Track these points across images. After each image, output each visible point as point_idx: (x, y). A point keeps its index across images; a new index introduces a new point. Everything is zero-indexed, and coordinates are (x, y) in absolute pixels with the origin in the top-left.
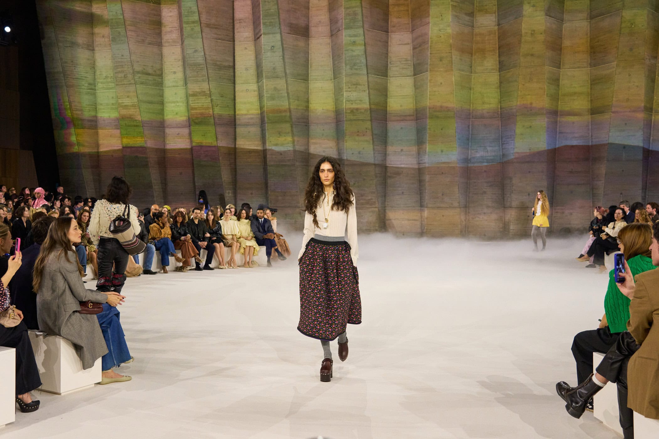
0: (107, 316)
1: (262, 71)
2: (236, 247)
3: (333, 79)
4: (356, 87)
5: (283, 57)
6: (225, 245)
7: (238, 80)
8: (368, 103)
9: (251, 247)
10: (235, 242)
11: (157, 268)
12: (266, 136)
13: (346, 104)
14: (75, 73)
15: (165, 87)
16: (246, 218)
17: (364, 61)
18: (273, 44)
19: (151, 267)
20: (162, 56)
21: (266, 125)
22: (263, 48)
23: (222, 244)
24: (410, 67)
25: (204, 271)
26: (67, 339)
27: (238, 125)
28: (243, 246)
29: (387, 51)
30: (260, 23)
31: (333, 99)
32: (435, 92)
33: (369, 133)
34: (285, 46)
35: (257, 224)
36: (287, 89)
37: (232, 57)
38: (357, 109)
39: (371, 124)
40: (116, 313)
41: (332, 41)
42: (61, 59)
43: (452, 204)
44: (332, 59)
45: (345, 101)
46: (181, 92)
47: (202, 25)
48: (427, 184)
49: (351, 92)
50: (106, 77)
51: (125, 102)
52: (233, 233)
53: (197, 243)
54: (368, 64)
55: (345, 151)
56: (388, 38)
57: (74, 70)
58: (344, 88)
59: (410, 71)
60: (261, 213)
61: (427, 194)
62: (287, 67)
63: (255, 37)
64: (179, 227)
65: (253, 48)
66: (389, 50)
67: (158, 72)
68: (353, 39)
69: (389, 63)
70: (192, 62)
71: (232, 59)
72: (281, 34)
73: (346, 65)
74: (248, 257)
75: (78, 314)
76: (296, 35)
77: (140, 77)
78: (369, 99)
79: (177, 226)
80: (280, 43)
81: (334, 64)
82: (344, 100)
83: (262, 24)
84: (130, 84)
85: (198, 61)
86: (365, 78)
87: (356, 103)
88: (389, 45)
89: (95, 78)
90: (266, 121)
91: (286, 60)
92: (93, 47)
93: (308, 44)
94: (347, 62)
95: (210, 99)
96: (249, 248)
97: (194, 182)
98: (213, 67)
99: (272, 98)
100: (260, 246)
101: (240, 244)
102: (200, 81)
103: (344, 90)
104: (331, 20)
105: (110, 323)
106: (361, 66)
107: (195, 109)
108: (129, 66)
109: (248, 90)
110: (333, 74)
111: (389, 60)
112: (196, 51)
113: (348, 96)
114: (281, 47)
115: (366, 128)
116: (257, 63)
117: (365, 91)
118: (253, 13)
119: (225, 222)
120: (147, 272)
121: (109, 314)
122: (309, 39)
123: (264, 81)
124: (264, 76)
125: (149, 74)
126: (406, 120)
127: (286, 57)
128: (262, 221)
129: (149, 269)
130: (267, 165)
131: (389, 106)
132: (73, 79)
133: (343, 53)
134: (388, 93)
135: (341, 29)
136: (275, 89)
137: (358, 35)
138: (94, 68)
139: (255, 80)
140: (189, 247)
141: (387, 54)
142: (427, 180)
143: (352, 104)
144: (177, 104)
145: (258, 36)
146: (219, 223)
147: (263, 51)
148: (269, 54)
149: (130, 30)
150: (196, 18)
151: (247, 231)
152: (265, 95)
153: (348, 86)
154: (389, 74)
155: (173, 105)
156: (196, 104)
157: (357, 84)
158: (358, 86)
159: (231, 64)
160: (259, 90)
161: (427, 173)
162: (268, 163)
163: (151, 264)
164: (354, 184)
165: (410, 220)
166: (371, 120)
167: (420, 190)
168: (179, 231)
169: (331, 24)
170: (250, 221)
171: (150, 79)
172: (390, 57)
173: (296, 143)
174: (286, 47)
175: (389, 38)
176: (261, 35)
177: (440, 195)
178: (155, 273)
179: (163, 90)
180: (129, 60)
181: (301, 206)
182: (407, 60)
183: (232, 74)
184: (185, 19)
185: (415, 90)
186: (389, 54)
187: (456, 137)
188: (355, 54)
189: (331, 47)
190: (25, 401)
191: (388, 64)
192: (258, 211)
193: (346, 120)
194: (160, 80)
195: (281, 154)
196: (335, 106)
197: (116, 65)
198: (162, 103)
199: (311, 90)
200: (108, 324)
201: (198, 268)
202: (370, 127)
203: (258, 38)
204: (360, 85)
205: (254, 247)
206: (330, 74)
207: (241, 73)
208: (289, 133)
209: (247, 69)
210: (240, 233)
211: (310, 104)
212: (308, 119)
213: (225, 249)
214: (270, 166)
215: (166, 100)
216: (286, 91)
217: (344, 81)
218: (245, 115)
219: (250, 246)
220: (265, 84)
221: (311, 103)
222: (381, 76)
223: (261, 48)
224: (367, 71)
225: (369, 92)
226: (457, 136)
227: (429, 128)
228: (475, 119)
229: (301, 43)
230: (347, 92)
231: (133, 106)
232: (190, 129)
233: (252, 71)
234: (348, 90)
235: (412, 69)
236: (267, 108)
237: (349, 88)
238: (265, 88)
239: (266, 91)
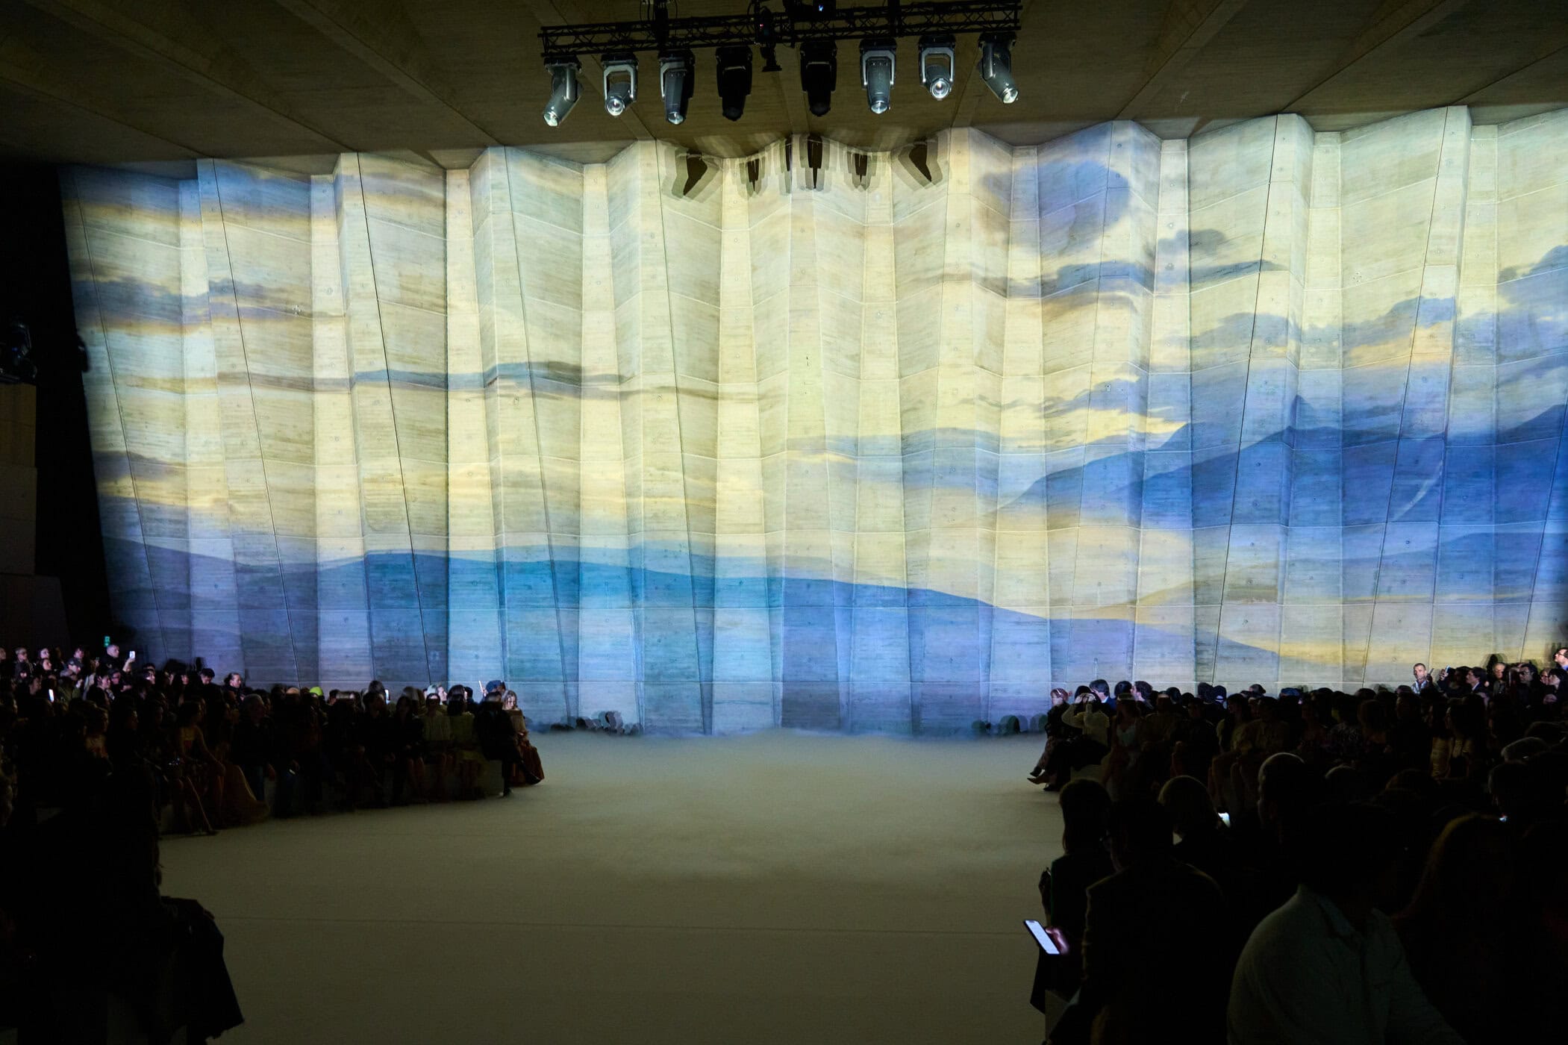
1: (496, 442)
2: (447, 763)
3: (622, 459)
4: (663, 474)
5: (535, 418)
6: (426, 760)
7: (453, 456)
9: (474, 763)
10: (444, 755)
12: (503, 556)
13: (645, 501)
14: (147, 434)
15: (318, 464)
17: (676, 429)
18: (517, 395)
20: (313, 408)
21: (504, 536)
22: (499, 403)
24: (755, 442)
27: (453, 534)
28: (459, 762)
30: (494, 357)
31: (623, 491)
32: (796, 485)
33: (685, 553)
36: (542, 474)
37: (444, 414)
38: (664, 512)
39: (689, 537)
42: (120, 409)
43: (825, 676)
44: (622, 423)
45: (644, 498)
46: (348, 474)
47: (388, 357)
48: (783, 643)
49: (654, 481)
50: (206, 442)
51: (242, 489)
54: (683, 435)
55: (643, 583)
57: (145, 429)
58: (643, 475)
59: (755, 449)
62: (541, 437)
63: (485, 381)
65: (480, 399)
67: (306, 438)
68: (657, 391)
69: (719, 433)
70: (370, 421)
71: (444, 418)
72: (532, 378)
73: (645, 435)
76: (558, 381)
77: (270, 446)
78: (685, 494)
81: (624, 433)
83: (497, 359)
84: (252, 457)
85: (380, 421)
86: (678, 458)
87: (662, 502)
88: (720, 403)
89: (185, 443)
90: (503, 530)
91: (541, 424)
92: (183, 388)
93: (580, 398)
94: (648, 431)
95: (401, 487)
96: (469, 764)
97: (370, 637)
98: (408, 431)
101: (454, 757)
102: (383, 456)
103: (643, 478)
104: (619, 357)
106: (671, 438)
107: (375, 505)
108: (251, 425)
109: (473, 473)
110: (622, 449)
111: (719, 427)
112: (376, 403)
113: (650, 490)
115: (680, 545)
116: (488, 426)
117: (677, 481)
122: (581, 389)
123: (501, 458)
124: (500, 450)
125: (288, 440)
126: (749, 532)
127: (540, 417)
130: (504, 606)
131: (720, 507)
132: (143, 444)
133: (640, 415)
135: (636, 373)
136: (521, 472)
138: (183, 425)
139: (485, 455)
141: (717, 418)
142: (783, 635)
143: (656, 502)
144: (342, 495)
145: (491, 380)
147: (499, 407)
148: (510, 411)
149: (253, 361)
150: (378, 343)
152: (502, 484)
153: (649, 471)
154: (718, 453)
155: (332, 496)
156: (376, 497)
157: (664, 469)
158: (666, 472)
159: (442, 427)
160: (491, 473)
161: (782, 623)
162: (505, 602)
165: (754, 703)
166: (688, 531)
167: (772, 652)
169: (619, 364)
171: (290, 449)
172: (722, 423)
173: (556, 567)
175: (721, 391)
176: (496, 379)
177: (805, 660)
179: (314, 469)
180: (252, 413)
182: (749, 430)
183: (444, 445)
184: (356, 344)
185: (763, 481)
186: (720, 419)
188: (661, 416)
191: (717, 437)
193: (645, 531)
194: (309, 451)
195: (530, 588)
196: (625, 505)
197: (225, 422)
198: (312, 493)
199: (584, 476)
202: (686, 545)
203: (491, 383)
204: (668, 469)
205: (479, 762)
206: (617, 449)
207: (459, 443)
208: (544, 550)
209: (469, 436)
210: (453, 738)
211: (581, 501)
212: (579, 527)
213: (426, 767)
214: (508, 607)
215: (319, 488)
216: (539, 476)
217: (642, 463)
218: (467, 516)
219: (471, 761)
220: (501, 463)
221: (584, 499)
222: (705, 455)
224: (681, 445)
225: (685, 483)
226: (833, 561)
227: (788, 547)
228: (864, 531)
230: (648, 483)
231: (258, 497)
232: (364, 541)
233: (481, 442)
234: (650, 478)
235: (759, 445)
236: (505, 507)
237: (651, 475)
238: (501, 471)
239: (504, 477)
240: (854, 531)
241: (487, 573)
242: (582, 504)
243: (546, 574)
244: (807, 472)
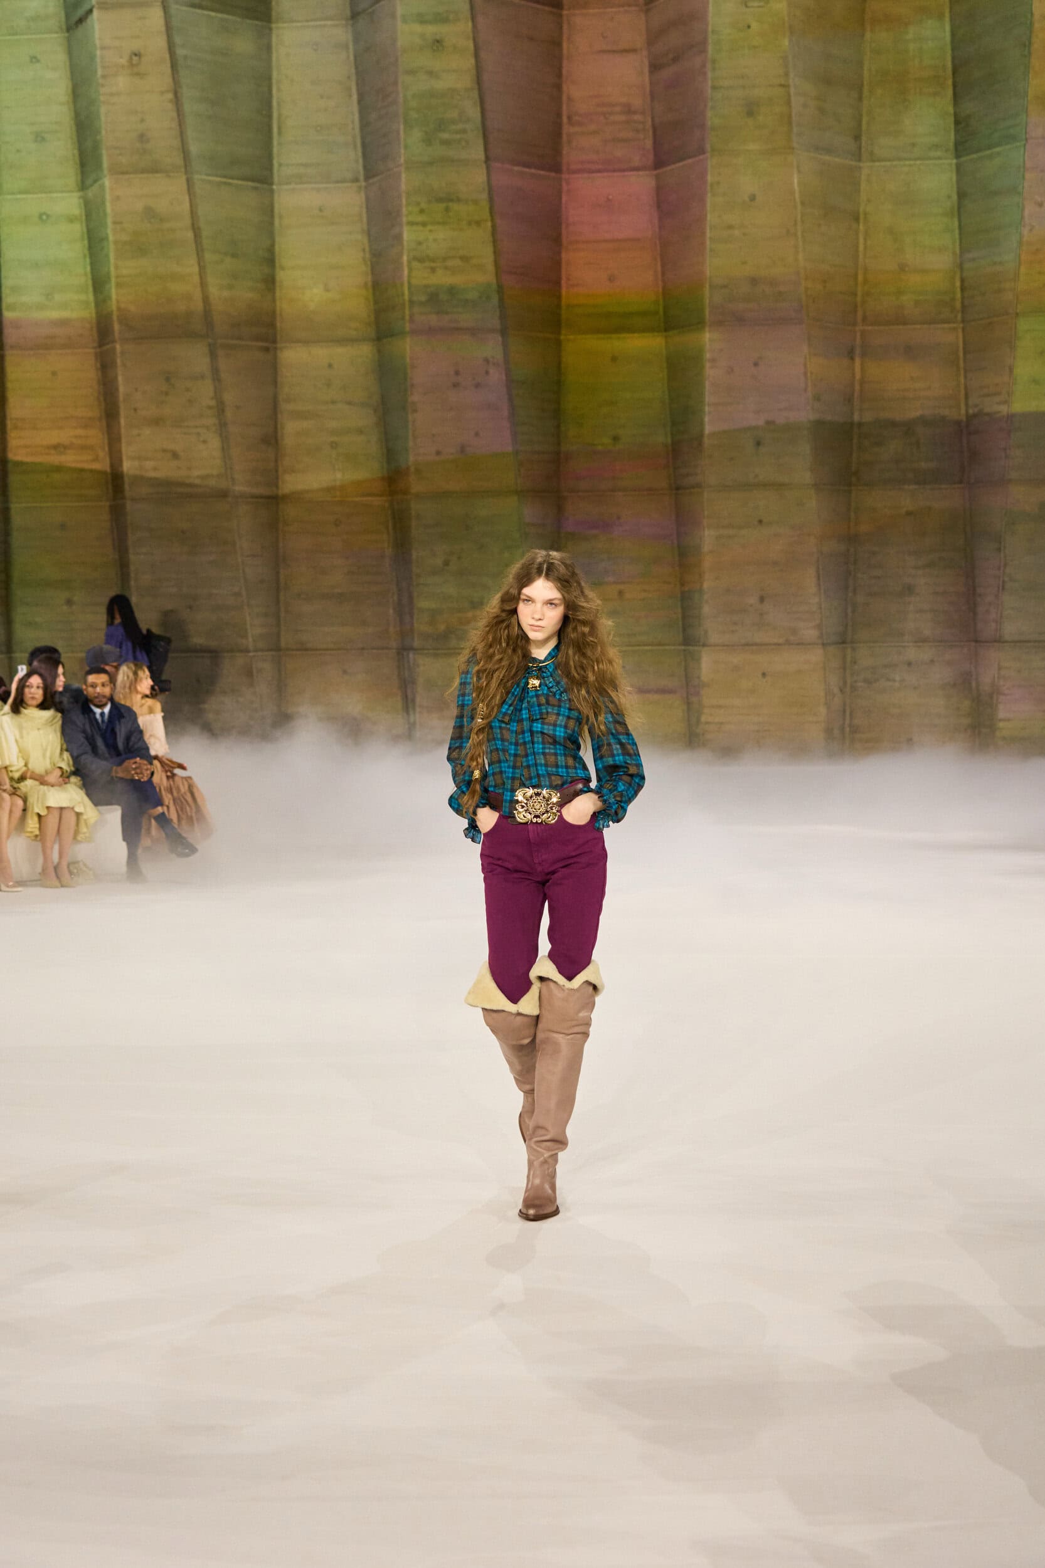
1: (96, 147)
2: (11, 812)
3: (362, 178)
4: (447, 209)
5: (176, 93)
7: (8, 180)
8: (491, 268)
9: (66, 814)
10: (6, 796)
12: (117, 389)
13: (410, 270)
16: (43, 706)
17: (474, 113)
18: (136, 45)
21: (118, 347)
22: (98, 60)
24: (641, 136)
27: (12, 347)
28: (37, 810)
29: (559, 75)
31: (364, 250)
32: (730, 227)
33: (497, 377)
34: (180, 52)
35: (88, 727)
36: (193, 213)
38: (452, 291)
39: (505, 345)
41: (356, 39)
43: (794, 631)
44: (359, 102)
45: (409, 262)
48: (707, 562)
49: (429, 227)
54: (489, 123)
55: (411, 444)
56: (561, 27)
58: (404, 210)
59: (642, 151)
60: (103, 685)
61: (706, 597)
62: (190, 133)
63: (67, 17)
65: (60, 57)
66: (564, 72)
68: (431, 30)
69: (565, 119)
72: (166, 8)
73: (409, 125)
74: (56, 847)
76: (222, 12)
78: (495, 253)
80: (161, 42)
81: (364, 124)
82: (405, 258)
86: (479, 177)
87: (446, 268)
88: (565, 51)
90: (117, 335)
91: (187, 107)
93: (269, 48)
94: (414, 115)
96: (56, 814)
99: (137, 247)
100: (100, 808)
101: (25, 800)
103: (404, 219)
106: (464, 131)
109: (48, 216)
110: (360, 154)
111: (564, 107)
113: (420, 243)
114: (167, 56)
115: (487, 361)
116: (77, 115)
117: (478, 223)
122: (270, 29)
123: (107, 182)
124: (105, 164)
127: (186, 93)
128: (102, 714)
130: (123, 498)
131: (568, 279)
133: (395, 83)
134: (564, 232)
136: (150, 213)
137: (451, 17)
139: (72, 178)
141: (558, 87)
142: (706, 547)
143: (433, 270)
145: (80, 12)
147: (100, 72)
148: (122, 82)
151: (48, 754)
152: (111, 238)
153: (418, 204)
154: (565, 161)
157: (448, 199)
158: (455, 206)
160: (88, 216)
161: (705, 522)
162: (127, 487)
164: (446, 563)
165: (648, 691)
166: (504, 332)
167: (682, 585)
170: (59, 715)
172: (569, 99)
173: (229, 414)
174: (186, 57)
175: (565, 27)
176: (90, 11)
177: (753, 600)
181: (251, 648)
182: (628, 110)
185: (660, 219)
186: (565, 87)
187: (805, 390)
188: (440, 85)
189: (352, 58)
191: (558, 126)
192: (91, 678)
193: (413, 332)
195: (175, 455)
196: (370, 278)
199: (281, 217)
202: (499, 356)
203: (81, 21)
204: (459, 200)
205: (77, 810)
206: (350, 159)
207: (18, 151)
208: (203, 377)
209: (39, 138)
210: (22, 763)
211: (277, 270)
212: (272, 325)
214: (133, 500)
216: (187, 221)
217: (403, 187)
218: (41, 307)
219: (61, 809)
220: (108, 197)
221: (282, 268)
222: (536, 168)
223: (92, 58)
224: (486, 150)
225: (494, 226)
226: (809, 389)
227: (713, 360)
229: (243, 44)
230: (415, 228)
233: (62, 146)
234: (420, 219)
235: (649, 143)
236: (118, 285)
237: (422, 211)
238: (109, 210)
239: (115, 223)
240: (855, 324)
241: (86, 427)
242: (280, 275)
243: (207, 428)
244: (753, 198)
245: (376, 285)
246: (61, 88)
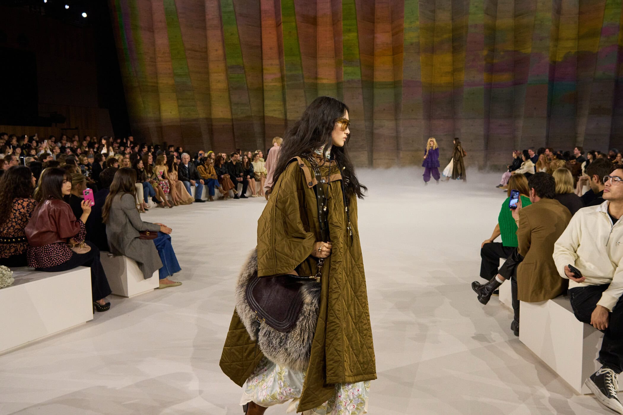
0: (162, 239)
1: (282, 50)
3: (334, 57)
4: (351, 63)
5: (298, 40)
6: (256, 180)
7: (264, 58)
8: (360, 75)
10: (263, 178)
11: (206, 197)
12: (286, 99)
13: (344, 76)
15: (209, 61)
17: (357, 44)
18: (290, 30)
19: (201, 197)
20: (206, 37)
21: (286, 90)
22: (283, 33)
23: (253, 179)
24: (390, 49)
25: (241, 199)
26: (131, 258)
27: (265, 90)
29: (374, 37)
30: (280, 15)
33: (361, 97)
34: (299, 32)
36: (301, 64)
37: (260, 39)
38: (352, 80)
39: (363, 91)
40: (168, 238)
41: (334, 29)
44: (334, 42)
46: (222, 66)
47: (236, 14)
49: (348, 67)
50: (164, 53)
52: (261, 171)
53: (235, 178)
54: (360, 46)
59: (390, 52)
62: (301, 48)
63: (277, 24)
64: (221, 167)
65: (275, 32)
67: (204, 50)
68: (349, 27)
69: (375, 46)
70: (230, 42)
71: (260, 41)
72: (296, 23)
75: (138, 240)
76: (308, 24)
77: (189, 53)
78: (361, 72)
79: (219, 167)
80: (295, 29)
81: (335, 46)
82: (343, 73)
83: (281, 15)
84: (182, 58)
85: (234, 42)
86: (358, 57)
87: (351, 75)
88: (375, 32)
89: (155, 53)
91: (300, 42)
92: (153, 30)
93: (316, 31)
94: (345, 44)
95: (243, 70)
97: (233, 133)
98: (245, 46)
99: (290, 70)
102: (236, 57)
103: (343, 65)
104: (333, 13)
105: (164, 245)
106: (355, 48)
108: (181, 45)
109: (273, 64)
110: (334, 52)
111: (375, 43)
112: (232, 34)
113: (346, 70)
114: (296, 32)
115: (359, 94)
116: (278, 44)
117: (357, 66)
118: (275, 7)
119: (255, 164)
120: (198, 200)
121: (163, 238)
122: (317, 27)
123: (284, 57)
124: (284, 54)
125: (197, 51)
126: (388, 88)
127: (300, 39)
129: (200, 198)
133: (341, 38)
134: (374, 68)
135: (340, 20)
136: (292, 64)
137: (353, 25)
138: (154, 45)
139: (277, 57)
140: (228, 182)
142: (402, 131)
143: (348, 75)
144: (220, 74)
145: (279, 23)
146: (252, 164)
147: (283, 36)
148: (287, 37)
149: (181, 17)
150: (232, 9)
152: (285, 69)
153: (346, 62)
154: (375, 54)
155: (216, 74)
156: (234, 75)
157: (352, 61)
158: (353, 63)
159: (259, 45)
160: (280, 64)
161: (402, 126)
163: (201, 194)
165: (390, 159)
166: (362, 88)
168: (221, 170)
169: (333, 16)
171: (198, 55)
175: (375, 27)
176: (281, 23)
177: (411, 141)
178: (204, 201)
179: (208, 63)
182: (387, 44)
183: (260, 52)
184: (223, 9)
185: (394, 66)
186: (375, 40)
188: (350, 38)
189: (333, 33)
190: (100, 304)
194: (206, 56)
195: (297, 112)
197: (171, 43)
198: (208, 73)
199: (319, 65)
200: (163, 246)
201: (236, 197)
202: (361, 93)
203: (279, 25)
206: (332, 53)
207: (267, 51)
208: (303, 96)
209: (271, 49)
213: (256, 183)
214: (289, 123)
215: (210, 71)
216: (299, 65)
217: (343, 59)
218: (271, 83)
220: (284, 61)
222: (369, 55)
223: (281, 32)
224: (359, 51)
225: (361, 67)
226: (422, 100)
227: (404, 94)
228: (436, 87)
229: (311, 30)
230: (345, 67)
232: (229, 93)
233: (275, 50)
234: (346, 65)
235: (392, 50)
236: (286, 78)
238: (284, 63)
239: (286, 66)
242: (318, 76)
245: (337, 78)
246: (275, 39)
